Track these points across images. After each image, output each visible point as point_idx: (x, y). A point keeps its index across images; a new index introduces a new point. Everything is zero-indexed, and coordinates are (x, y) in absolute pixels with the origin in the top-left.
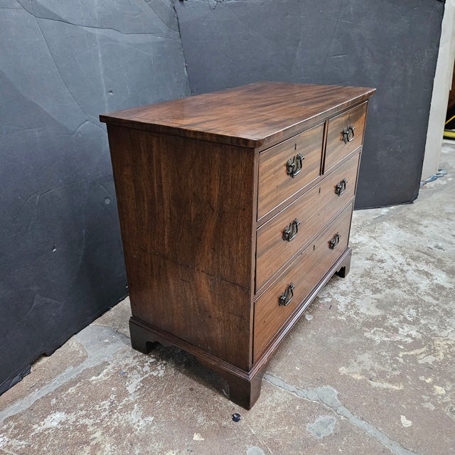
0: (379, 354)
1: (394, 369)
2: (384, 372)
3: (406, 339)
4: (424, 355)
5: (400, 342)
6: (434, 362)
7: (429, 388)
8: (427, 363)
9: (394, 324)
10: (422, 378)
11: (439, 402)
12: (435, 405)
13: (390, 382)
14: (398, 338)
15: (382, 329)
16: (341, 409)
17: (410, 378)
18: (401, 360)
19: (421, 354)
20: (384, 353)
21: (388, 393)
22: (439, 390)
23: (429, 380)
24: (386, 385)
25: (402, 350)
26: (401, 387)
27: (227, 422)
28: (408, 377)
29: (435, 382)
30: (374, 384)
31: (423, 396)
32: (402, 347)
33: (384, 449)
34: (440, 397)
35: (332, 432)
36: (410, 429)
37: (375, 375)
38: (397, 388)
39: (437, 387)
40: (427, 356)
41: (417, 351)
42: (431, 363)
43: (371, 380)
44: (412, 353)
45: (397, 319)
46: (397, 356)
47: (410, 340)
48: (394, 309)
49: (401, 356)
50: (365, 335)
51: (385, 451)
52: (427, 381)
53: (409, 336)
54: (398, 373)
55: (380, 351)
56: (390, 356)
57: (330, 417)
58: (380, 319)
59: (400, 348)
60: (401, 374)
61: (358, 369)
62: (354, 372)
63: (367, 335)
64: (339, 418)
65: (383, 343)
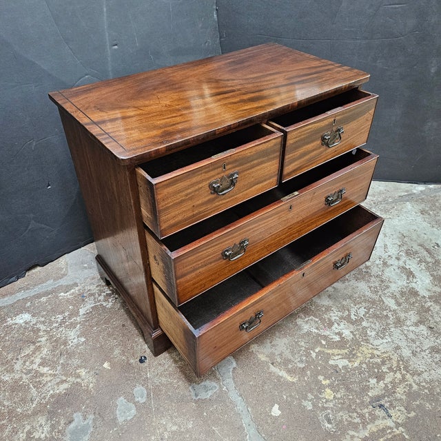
0: (297, 342)
1: (301, 361)
2: (290, 361)
3: (334, 337)
4: (340, 357)
5: (325, 338)
6: (345, 367)
7: (321, 388)
8: (337, 366)
9: (333, 319)
10: (321, 378)
11: (320, 405)
12: (314, 405)
13: (289, 371)
14: (327, 333)
15: (317, 320)
16: (229, 381)
17: (309, 374)
18: (314, 355)
19: (338, 355)
20: (303, 344)
21: (279, 381)
22: (328, 394)
23: (327, 382)
24: (283, 374)
25: (322, 346)
26: (295, 380)
27: (134, 361)
28: (308, 372)
29: (331, 386)
30: (273, 369)
31: (309, 395)
32: (324, 343)
33: (241, 426)
34: (324, 401)
35: (208, 397)
36: (276, 418)
37: (279, 360)
38: (289, 378)
39: (328, 391)
40: (342, 358)
41: (336, 351)
42: (341, 367)
43: (272, 364)
44: (330, 351)
45: (340, 314)
46: (313, 349)
47: (337, 338)
48: (344, 303)
49: (317, 351)
50: (297, 320)
51: (241, 428)
52: (324, 382)
53: (339, 334)
54: (302, 365)
55: (300, 340)
56: (306, 348)
57: (215, 384)
58: (323, 309)
59: (321, 343)
60: (304, 368)
61: (267, 351)
62: (262, 353)
63: (300, 321)
64: (221, 388)
65: (309, 333)
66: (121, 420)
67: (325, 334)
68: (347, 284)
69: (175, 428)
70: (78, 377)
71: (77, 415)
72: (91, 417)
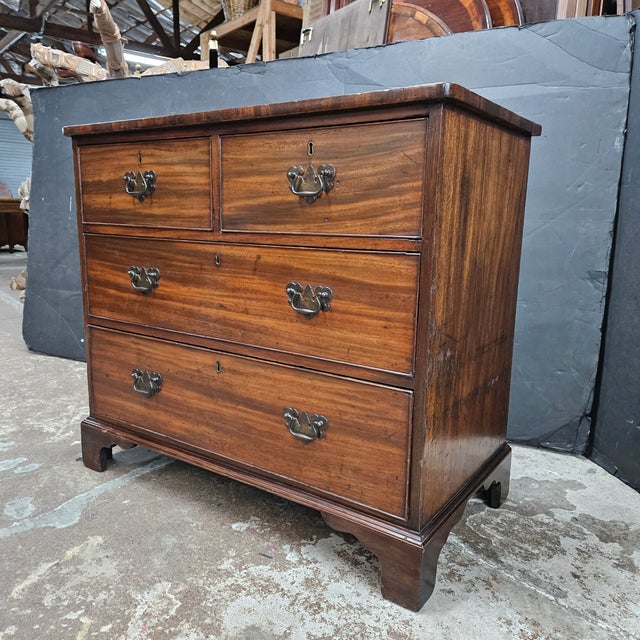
0: (106, 588)
5: (120, 630)
10: (11, 630)
13: (36, 588)
14: (134, 632)
15: (172, 613)
16: (30, 526)
17: (24, 612)
18: (72, 616)
20: (102, 596)
21: (17, 576)
24: (33, 578)
25: (95, 627)
26: (14, 596)
28: (29, 611)
30: (45, 567)
37: (64, 571)
38: (18, 588)
43: (57, 564)
46: (88, 613)
49: (82, 620)
50: (165, 583)
54: (48, 600)
55: (113, 592)
56: (91, 602)
57: (26, 515)
58: (208, 621)
59: (105, 624)
60: (42, 605)
61: (88, 555)
62: (82, 550)
63: (164, 586)
64: (18, 521)
65: (131, 603)
70: (63, 433)
71: (12, 443)
72: (6, 450)
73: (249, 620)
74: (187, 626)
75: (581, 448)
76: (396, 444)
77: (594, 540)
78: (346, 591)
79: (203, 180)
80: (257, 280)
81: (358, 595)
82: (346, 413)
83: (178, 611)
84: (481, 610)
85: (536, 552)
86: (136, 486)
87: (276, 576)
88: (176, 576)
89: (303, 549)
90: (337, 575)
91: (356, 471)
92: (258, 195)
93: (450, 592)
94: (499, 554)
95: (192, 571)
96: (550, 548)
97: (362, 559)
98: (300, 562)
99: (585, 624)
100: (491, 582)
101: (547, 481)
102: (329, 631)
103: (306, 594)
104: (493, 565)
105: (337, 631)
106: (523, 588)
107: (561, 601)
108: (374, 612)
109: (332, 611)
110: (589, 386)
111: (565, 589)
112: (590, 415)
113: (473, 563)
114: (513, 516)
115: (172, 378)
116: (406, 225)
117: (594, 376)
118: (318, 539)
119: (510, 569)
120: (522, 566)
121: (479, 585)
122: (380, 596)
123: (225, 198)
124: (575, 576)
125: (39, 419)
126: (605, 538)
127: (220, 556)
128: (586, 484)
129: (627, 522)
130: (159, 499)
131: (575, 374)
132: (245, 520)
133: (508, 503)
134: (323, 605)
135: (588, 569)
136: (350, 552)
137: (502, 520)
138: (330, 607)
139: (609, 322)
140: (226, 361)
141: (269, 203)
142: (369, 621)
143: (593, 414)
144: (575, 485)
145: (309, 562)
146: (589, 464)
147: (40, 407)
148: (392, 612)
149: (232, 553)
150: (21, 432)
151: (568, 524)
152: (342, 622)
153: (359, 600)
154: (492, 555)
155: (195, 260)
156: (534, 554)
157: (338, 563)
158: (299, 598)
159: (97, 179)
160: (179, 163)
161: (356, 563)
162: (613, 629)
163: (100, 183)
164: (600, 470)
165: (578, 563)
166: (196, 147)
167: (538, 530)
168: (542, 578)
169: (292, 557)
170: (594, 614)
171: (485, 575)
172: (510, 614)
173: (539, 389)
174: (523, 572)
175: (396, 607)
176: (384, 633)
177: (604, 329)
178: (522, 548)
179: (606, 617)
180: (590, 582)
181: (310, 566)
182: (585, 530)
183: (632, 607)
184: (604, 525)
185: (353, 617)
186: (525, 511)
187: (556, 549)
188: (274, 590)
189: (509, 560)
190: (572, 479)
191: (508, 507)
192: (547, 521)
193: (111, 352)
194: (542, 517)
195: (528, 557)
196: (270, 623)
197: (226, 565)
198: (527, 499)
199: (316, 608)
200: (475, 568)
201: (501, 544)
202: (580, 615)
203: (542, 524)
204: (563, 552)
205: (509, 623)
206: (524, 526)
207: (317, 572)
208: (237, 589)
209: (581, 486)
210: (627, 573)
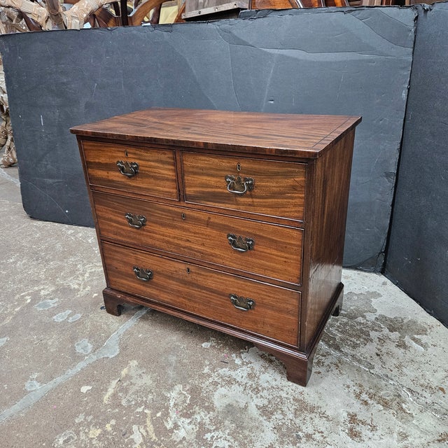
0: (150, 392)
2: (127, 392)
3: (170, 423)
4: (145, 434)
5: (166, 415)
6: (132, 441)
8: (132, 433)
9: (196, 416)
10: (113, 422)
11: (81, 428)
12: (79, 424)
13: (114, 395)
14: (173, 415)
15: (188, 402)
16: (95, 358)
17: (114, 411)
18: (140, 410)
19: (147, 431)
20: (150, 397)
21: (102, 390)
22: (95, 432)
23: (108, 427)
24: (111, 391)
25: (154, 414)
27: (101, 305)
28: (117, 410)
29: (105, 433)
30: (114, 383)
31: (91, 417)
32: (159, 415)
33: (54, 378)
34: (86, 431)
35: (78, 351)
37: (125, 384)
38: (106, 398)
39: (99, 431)
40: (143, 436)
41: (151, 428)
42: (131, 437)
43: (119, 380)
44: (148, 422)
45: (208, 421)
46: (147, 407)
47: (169, 425)
48: (227, 423)
49: (146, 411)
50: (179, 385)
51: (52, 378)
52: (108, 426)
53: (176, 426)
54: (124, 403)
55: (155, 394)
56: (146, 401)
57: (90, 351)
58: (206, 404)
59: (157, 412)
60: (121, 405)
61: (133, 373)
62: (129, 370)
63: (179, 387)
64: (87, 355)
65: (167, 399)
66: (55, 317)
67: (171, 414)
68: (261, 418)
69: (50, 343)
70: (84, 288)
71: (57, 299)
72: (56, 305)
73: (226, 401)
74: (197, 408)
75: (379, 269)
76: (293, 315)
77: (386, 331)
78: (269, 379)
79: (171, 173)
80: (209, 230)
81: (276, 380)
82: (265, 299)
83: (190, 400)
84: (335, 382)
85: (358, 342)
86: (141, 324)
87: (233, 373)
88: (183, 381)
89: (242, 355)
90: (263, 369)
91: (271, 325)
92: (207, 186)
93: (319, 373)
94: (340, 346)
95: (190, 376)
96: (365, 339)
97: (273, 358)
98: (243, 364)
99: (384, 383)
100: (338, 364)
101: (361, 294)
102: (266, 402)
103: (250, 383)
104: (338, 354)
105: (269, 402)
106: (354, 366)
107: (372, 371)
108: (285, 389)
109: (265, 391)
110: (384, 237)
111: (373, 364)
112: (384, 252)
113: (328, 354)
114: (345, 320)
115: (159, 273)
116: (296, 214)
117: (387, 231)
118: (249, 348)
119: (346, 355)
120: (352, 352)
121: (333, 367)
122: (286, 379)
123: (186, 184)
124: (378, 355)
125: (64, 278)
126: (392, 329)
127: (201, 366)
128: (382, 294)
129: (403, 317)
130: (157, 331)
131: (376, 230)
132: (208, 340)
133: (342, 312)
134: (260, 388)
135: (384, 350)
136: (266, 355)
137: (340, 324)
138: (264, 389)
139: (396, 201)
140: (192, 268)
141: (214, 192)
142: (284, 395)
143: (386, 251)
144: (376, 295)
145: (247, 364)
146: (383, 278)
147: (60, 269)
148: (294, 388)
149: (208, 363)
150: (58, 290)
151: (373, 323)
152: (271, 397)
153: (276, 383)
154: (337, 348)
155: (169, 215)
156: (357, 344)
157: (262, 362)
158: (247, 385)
159: (97, 161)
160: (153, 161)
161: (271, 361)
162: (396, 383)
163: (99, 163)
164: (389, 282)
165: (379, 347)
166: (165, 154)
167: (358, 327)
168: (362, 358)
169: (238, 361)
170: (387, 376)
171: (335, 360)
172: (349, 382)
173: (357, 238)
174: (353, 356)
175: (295, 385)
176: (291, 400)
177: (393, 205)
178: (351, 341)
179: (393, 377)
180: (385, 358)
181: (249, 366)
182: (382, 326)
183: (404, 370)
184: (391, 321)
185: (276, 393)
186: (351, 317)
187: (368, 340)
188: (234, 383)
189: (346, 349)
190: (374, 290)
191: (343, 315)
192: (362, 322)
193: (118, 256)
194: (360, 319)
195: (355, 346)
196: (237, 402)
197: (206, 370)
198: (352, 308)
199: (256, 390)
200: (330, 357)
201: (341, 340)
202: (381, 378)
203: (360, 323)
204: (371, 341)
205: (348, 387)
206: (352, 326)
207: (252, 369)
208: (216, 384)
209: (379, 295)
210: (402, 350)
